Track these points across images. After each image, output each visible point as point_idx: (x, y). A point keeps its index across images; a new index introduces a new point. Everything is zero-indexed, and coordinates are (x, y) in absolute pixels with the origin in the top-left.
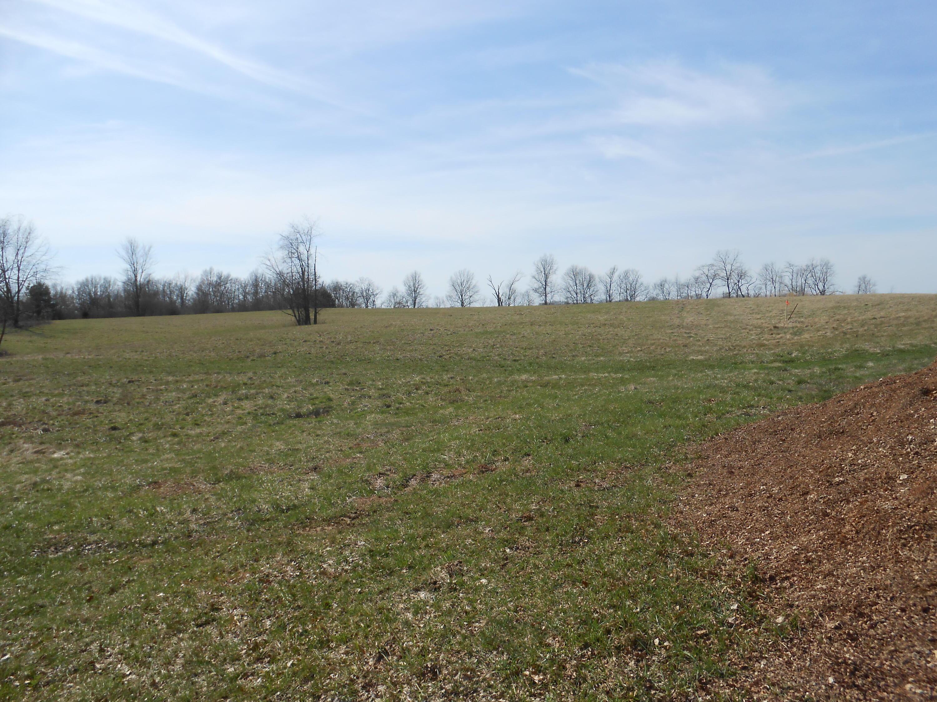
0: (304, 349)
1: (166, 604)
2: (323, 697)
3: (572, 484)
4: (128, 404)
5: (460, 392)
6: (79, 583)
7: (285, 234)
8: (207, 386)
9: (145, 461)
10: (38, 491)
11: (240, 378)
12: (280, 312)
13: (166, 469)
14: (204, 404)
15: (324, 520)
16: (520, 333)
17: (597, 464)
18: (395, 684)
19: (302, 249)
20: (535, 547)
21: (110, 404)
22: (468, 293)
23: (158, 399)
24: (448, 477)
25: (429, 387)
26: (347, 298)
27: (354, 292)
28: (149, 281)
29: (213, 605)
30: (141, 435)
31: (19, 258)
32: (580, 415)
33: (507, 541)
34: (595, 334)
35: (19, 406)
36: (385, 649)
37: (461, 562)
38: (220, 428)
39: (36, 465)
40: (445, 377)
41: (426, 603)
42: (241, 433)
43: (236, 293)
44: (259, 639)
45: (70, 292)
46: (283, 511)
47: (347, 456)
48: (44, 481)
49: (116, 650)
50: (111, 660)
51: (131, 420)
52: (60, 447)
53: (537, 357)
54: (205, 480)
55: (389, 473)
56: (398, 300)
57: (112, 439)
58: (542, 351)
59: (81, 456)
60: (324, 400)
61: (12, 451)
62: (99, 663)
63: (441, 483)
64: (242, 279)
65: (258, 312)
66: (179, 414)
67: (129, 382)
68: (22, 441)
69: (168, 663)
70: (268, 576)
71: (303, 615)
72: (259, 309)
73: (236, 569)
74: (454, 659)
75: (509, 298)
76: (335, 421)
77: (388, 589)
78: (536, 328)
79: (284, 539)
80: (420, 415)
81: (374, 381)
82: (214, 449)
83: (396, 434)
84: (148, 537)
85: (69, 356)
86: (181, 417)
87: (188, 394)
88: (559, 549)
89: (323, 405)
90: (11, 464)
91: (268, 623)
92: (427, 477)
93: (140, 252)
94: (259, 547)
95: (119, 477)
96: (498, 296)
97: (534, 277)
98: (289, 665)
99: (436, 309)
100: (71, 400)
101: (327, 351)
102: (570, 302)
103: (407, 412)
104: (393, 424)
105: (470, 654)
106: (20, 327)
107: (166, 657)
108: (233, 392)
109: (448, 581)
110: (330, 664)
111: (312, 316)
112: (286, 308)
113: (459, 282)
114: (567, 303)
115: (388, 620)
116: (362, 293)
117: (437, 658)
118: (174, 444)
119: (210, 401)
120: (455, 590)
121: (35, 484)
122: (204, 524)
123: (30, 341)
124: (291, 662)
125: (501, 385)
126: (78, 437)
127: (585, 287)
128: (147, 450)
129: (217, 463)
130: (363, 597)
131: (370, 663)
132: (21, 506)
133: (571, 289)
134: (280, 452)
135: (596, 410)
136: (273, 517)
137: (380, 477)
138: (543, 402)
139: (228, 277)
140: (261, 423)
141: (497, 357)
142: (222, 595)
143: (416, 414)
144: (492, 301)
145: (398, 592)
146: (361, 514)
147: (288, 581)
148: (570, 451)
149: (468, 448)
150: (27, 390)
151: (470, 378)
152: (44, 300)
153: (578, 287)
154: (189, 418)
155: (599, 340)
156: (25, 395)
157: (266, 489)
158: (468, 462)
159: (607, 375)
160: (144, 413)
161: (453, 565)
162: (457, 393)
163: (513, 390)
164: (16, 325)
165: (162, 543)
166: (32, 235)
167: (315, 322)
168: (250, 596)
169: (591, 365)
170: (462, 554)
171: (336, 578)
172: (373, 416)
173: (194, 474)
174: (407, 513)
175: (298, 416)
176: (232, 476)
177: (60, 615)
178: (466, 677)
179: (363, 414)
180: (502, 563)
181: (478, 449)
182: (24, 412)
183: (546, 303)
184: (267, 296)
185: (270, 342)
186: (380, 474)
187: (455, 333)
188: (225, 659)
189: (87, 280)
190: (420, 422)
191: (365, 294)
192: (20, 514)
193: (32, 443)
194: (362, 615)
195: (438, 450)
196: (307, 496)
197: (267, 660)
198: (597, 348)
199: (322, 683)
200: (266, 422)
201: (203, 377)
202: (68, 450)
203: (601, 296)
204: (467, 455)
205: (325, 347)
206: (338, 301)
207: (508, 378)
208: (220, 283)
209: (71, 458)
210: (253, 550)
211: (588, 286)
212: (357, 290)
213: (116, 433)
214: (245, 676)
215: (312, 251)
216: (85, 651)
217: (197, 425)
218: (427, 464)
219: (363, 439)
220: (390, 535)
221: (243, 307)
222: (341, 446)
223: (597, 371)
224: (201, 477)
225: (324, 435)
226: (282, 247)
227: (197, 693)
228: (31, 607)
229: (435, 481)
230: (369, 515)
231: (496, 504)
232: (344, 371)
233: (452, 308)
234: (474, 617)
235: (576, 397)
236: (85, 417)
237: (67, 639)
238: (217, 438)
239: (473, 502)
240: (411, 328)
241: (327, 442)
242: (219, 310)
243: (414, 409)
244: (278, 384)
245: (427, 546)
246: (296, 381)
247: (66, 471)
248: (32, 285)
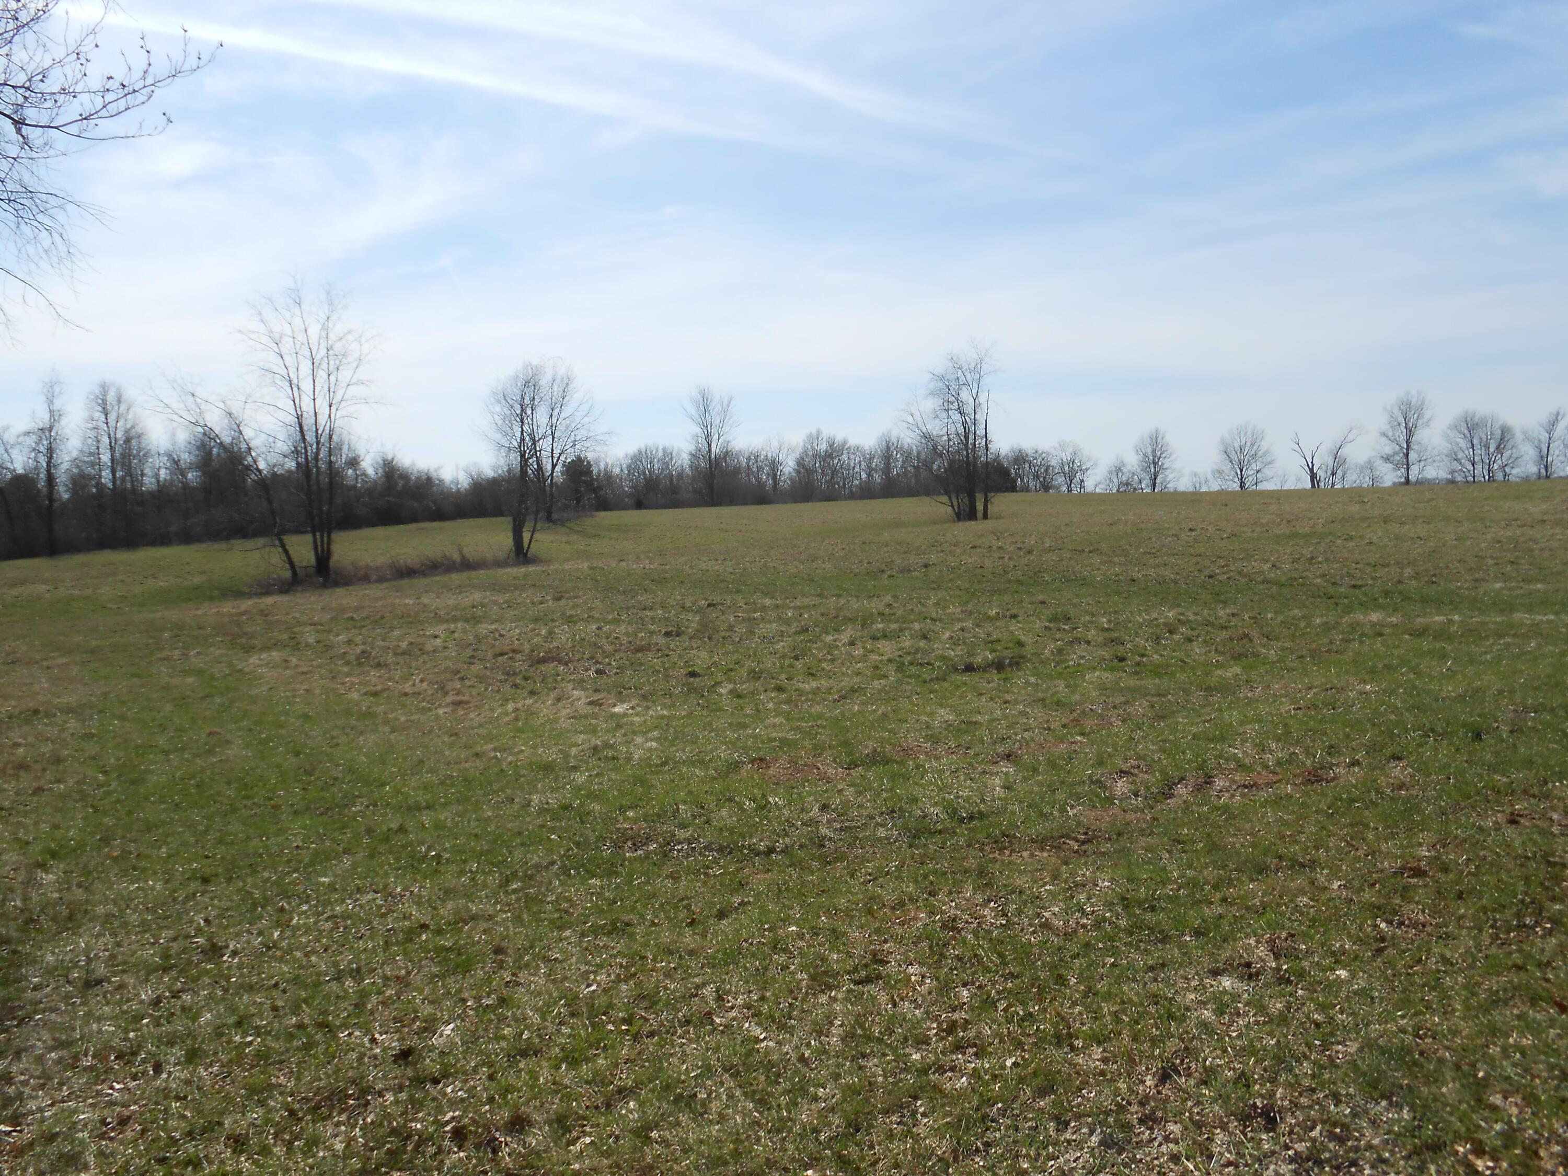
0: (972, 560)
1: (800, 943)
2: (1073, 1124)
3: (1500, 818)
4: (710, 638)
5: (1251, 640)
6: (674, 898)
7: (939, 371)
8: (823, 615)
9: (744, 726)
10: (600, 759)
11: (873, 605)
12: (926, 499)
13: (774, 740)
14: (819, 644)
15: (1033, 841)
16: (1362, 537)
17: (1550, 785)
18: (1199, 1125)
19: (965, 395)
20: (1438, 926)
21: (686, 638)
22: (1254, 466)
23: (752, 633)
24: (1245, 787)
25: (1193, 629)
26: (1037, 476)
27: (1048, 467)
28: (727, 452)
29: (875, 954)
30: (731, 686)
31: (554, 420)
32: (1501, 692)
33: (1379, 908)
34: (1522, 539)
35: (563, 636)
36: (1173, 1064)
37: (1293, 936)
38: (846, 683)
39: (594, 722)
40: (1221, 613)
41: (1236, 997)
42: (880, 691)
43: (857, 470)
44: (956, 1016)
45: (617, 471)
46: (962, 820)
47: (1061, 740)
48: (607, 745)
49: (740, 1001)
50: (733, 1014)
51: (714, 663)
52: (621, 698)
53: (1400, 582)
54: (835, 761)
55: (1136, 771)
56: (1124, 479)
57: (692, 690)
58: (1408, 571)
59: (651, 712)
60: (1011, 645)
61: (559, 700)
62: (719, 1017)
63: (1233, 796)
64: (867, 447)
65: (890, 500)
66: (784, 657)
67: (709, 605)
68: (570, 686)
69: (820, 1031)
70: (954, 920)
71: (1021, 988)
72: (893, 496)
73: (902, 904)
74: (1304, 1101)
75: (1333, 474)
76: (1032, 680)
77: (1163, 965)
78: (1395, 528)
79: (971, 863)
80: (1181, 676)
81: (1093, 615)
82: (842, 714)
83: (1139, 708)
84: (761, 840)
85: (624, 564)
86: (787, 662)
87: (793, 629)
88: (1491, 935)
89: (1008, 653)
90: (559, 718)
91: (965, 993)
92: (1206, 783)
93: (715, 407)
94: (935, 872)
95: (709, 747)
96: (1312, 470)
97: (1384, 435)
98: (1009, 1063)
99: (1192, 493)
100: (630, 629)
101: (1011, 564)
102: (1459, 478)
103: (1156, 671)
104: (1134, 690)
105: (1337, 1098)
106: (554, 522)
107: (815, 1023)
108: (863, 626)
109: (1274, 965)
110: (1078, 1073)
111: (980, 507)
112: (939, 494)
113: (1236, 445)
114: (1452, 482)
115: (1171, 1017)
116: (1062, 467)
117: (1272, 1095)
118: (781, 703)
119: (829, 638)
120: (1289, 982)
121: (595, 749)
122: (841, 829)
123: (567, 542)
124: (1014, 1059)
125: (1329, 630)
126: (644, 684)
127: (1492, 450)
128: (742, 709)
129: (850, 736)
130: (1121, 975)
131: (1148, 1083)
132: (580, 778)
133: (1460, 455)
134: (949, 725)
135: (1536, 684)
136: (947, 829)
137: (1121, 777)
138: (1418, 665)
139: (845, 442)
140: (910, 677)
141: (1319, 580)
142: (886, 941)
143: (1173, 674)
144: (1298, 480)
145: (1182, 972)
146: (1094, 837)
147: (989, 932)
148: (1488, 757)
149: (1278, 739)
150: (573, 612)
151: (1269, 616)
152: (584, 482)
153: (1478, 452)
154: (798, 664)
155: (1532, 550)
156: (570, 620)
157: (931, 784)
158: (1279, 763)
159: (1552, 617)
160: (733, 653)
161: (1279, 937)
162: (1245, 641)
163: (1354, 640)
164: (549, 519)
165: (782, 851)
166: (571, 386)
167: (985, 516)
168: (931, 947)
169: (1517, 597)
170: (1292, 921)
171: (1069, 936)
172: (1097, 674)
173: (819, 749)
174: (1179, 842)
175: (969, 668)
176: (876, 760)
177: (656, 939)
178: (1332, 1136)
179: (1078, 672)
180: (1375, 946)
181: (1298, 742)
182: (570, 644)
183: (1407, 481)
184: (905, 474)
185: (918, 548)
186: (1121, 772)
187: (1235, 535)
188: (906, 1039)
189: (640, 452)
190: (1180, 689)
191: (1066, 468)
192: (580, 790)
193: (585, 689)
194: (1123, 1002)
195: (1223, 739)
196: (1000, 799)
197: (972, 1050)
198: (1527, 567)
199: (1069, 1102)
200: (919, 676)
201: (816, 601)
202: (633, 703)
203: (1527, 466)
204: (1277, 752)
205: (1007, 557)
206: (1022, 480)
207: (1342, 617)
208: (831, 454)
209: (637, 715)
210: (925, 877)
211: (1498, 448)
212: (1053, 462)
213: (696, 681)
214: (941, 1070)
215: (982, 398)
216: (696, 995)
217: (813, 675)
218: (1205, 761)
219: (1083, 712)
220: (1153, 875)
221: (867, 492)
222: (1048, 721)
223: (1530, 609)
224: (828, 756)
225: (1017, 702)
226: (933, 394)
227: (870, 1083)
228: (613, 923)
229: (1221, 791)
230: (1110, 839)
231: (1346, 841)
232: (1041, 597)
233: (1221, 493)
234: (1332, 1034)
235: (1488, 657)
236: (650, 655)
237: (668, 975)
238: (844, 697)
239: (1300, 832)
240: (1156, 526)
241: (1024, 714)
242: (830, 496)
243: (1168, 665)
244: (934, 615)
245: (1224, 900)
246: (963, 611)
247: (634, 733)
248: (569, 460)
